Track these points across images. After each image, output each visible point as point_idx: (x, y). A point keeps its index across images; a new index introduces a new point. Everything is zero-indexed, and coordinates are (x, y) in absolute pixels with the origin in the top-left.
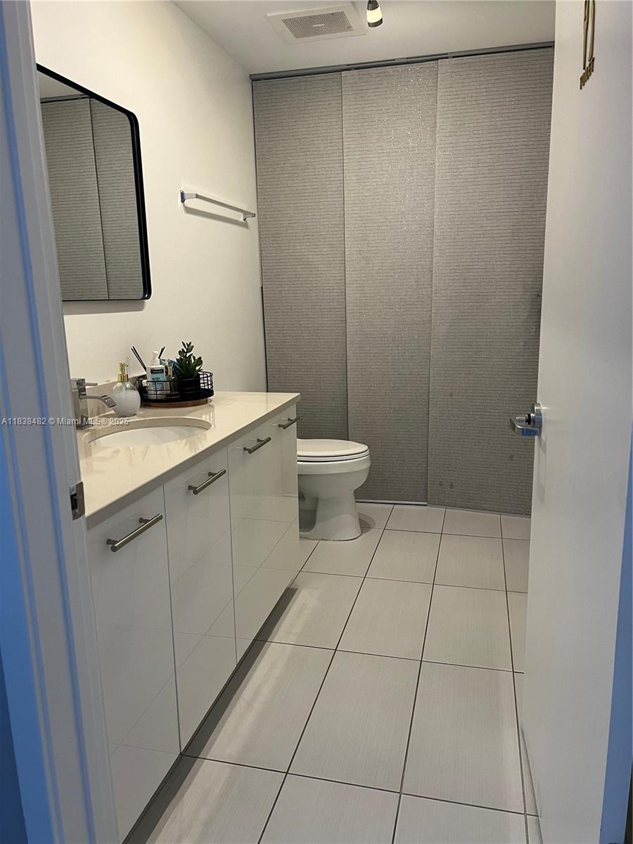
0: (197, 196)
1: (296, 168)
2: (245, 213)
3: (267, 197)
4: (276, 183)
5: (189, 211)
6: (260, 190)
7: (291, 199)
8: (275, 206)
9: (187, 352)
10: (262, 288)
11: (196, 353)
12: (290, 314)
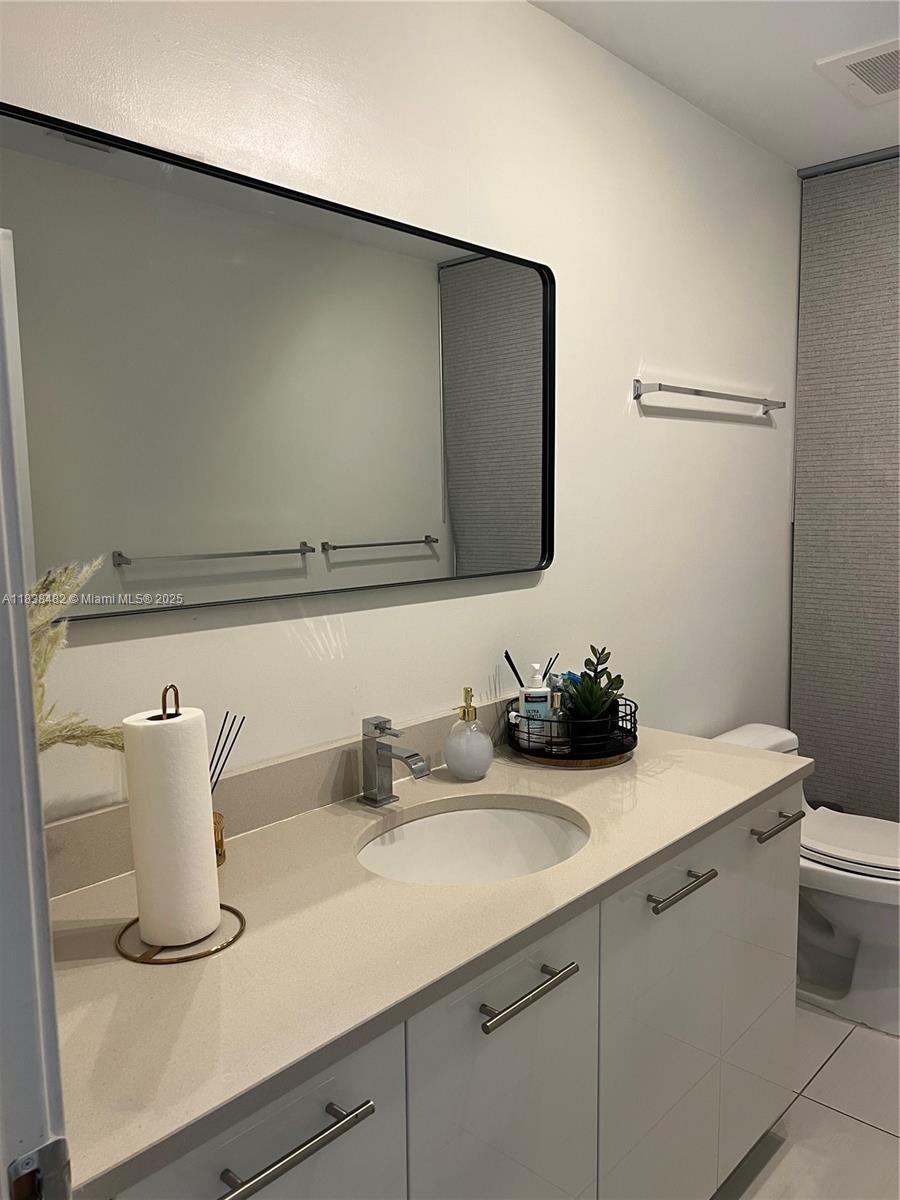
0: (661, 387)
1: (873, 318)
2: (766, 403)
3: (814, 371)
4: (832, 346)
5: (647, 411)
6: (802, 361)
7: (860, 371)
8: (828, 386)
9: (598, 664)
10: (793, 524)
11: (613, 667)
12: (842, 571)
